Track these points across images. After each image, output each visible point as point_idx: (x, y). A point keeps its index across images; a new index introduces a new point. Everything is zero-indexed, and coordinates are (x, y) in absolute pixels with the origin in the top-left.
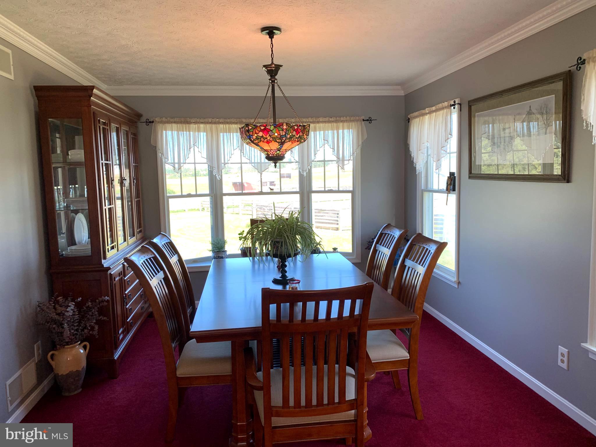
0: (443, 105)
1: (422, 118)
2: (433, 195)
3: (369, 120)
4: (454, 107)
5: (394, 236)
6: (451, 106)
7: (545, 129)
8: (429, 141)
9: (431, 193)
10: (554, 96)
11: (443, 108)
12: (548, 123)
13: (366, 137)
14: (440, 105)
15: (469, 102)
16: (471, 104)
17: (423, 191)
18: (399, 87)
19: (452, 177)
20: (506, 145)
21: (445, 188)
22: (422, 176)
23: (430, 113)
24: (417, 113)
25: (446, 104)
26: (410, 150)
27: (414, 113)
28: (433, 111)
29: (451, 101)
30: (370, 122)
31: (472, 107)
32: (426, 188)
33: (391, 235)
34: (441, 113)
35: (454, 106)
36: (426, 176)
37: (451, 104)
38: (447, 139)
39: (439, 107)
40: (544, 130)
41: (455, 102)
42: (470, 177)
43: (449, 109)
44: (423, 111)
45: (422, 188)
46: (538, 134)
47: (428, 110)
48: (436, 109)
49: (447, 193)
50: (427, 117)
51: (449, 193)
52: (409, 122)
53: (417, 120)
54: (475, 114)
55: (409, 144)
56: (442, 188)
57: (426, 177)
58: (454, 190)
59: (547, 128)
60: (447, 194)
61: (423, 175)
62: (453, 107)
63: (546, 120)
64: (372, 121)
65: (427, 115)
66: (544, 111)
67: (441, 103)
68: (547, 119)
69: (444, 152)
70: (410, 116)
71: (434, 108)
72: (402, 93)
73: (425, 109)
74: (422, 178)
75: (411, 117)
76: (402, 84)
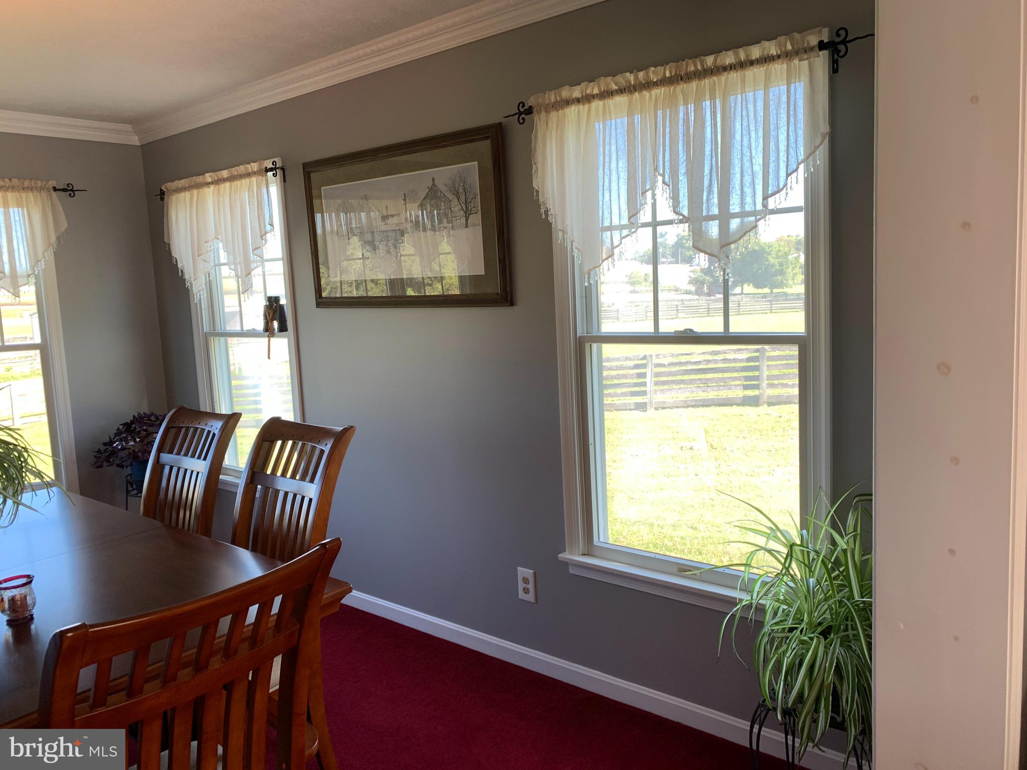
0: (246, 169)
1: (198, 193)
2: (226, 342)
3: (69, 190)
4: (274, 174)
5: (209, 432)
6: (267, 170)
7: (464, 218)
8: (220, 237)
9: (222, 339)
10: (476, 162)
11: (248, 175)
12: (470, 208)
13: (64, 225)
14: (242, 169)
15: (305, 166)
16: (309, 169)
17: (206, 337)
18: (129, 127)
19: (275, 306)
20: (391, 244)
21: (260, 325)
22: (203, 307)
23: (217, 182)
24: (183, 181)
25: (255, 166)
26: (173, 255)
27: (174, 183)
28: (224, 180)
29: (266, 161)
30: (70, 194)
31: (313, 175)
32: (212, 329)
33: (203, 430)
34: (244, 183)
35: (274, 172)
36: (210, 306)
37: (266, 167)
38: (263, 235)
39: (237, 171)
40: (463, 220)
41: (274, 163)
42: (318, 305)
43: (263, 176)
44: (199, 179)
45: (205, 331)
46: (452, 226)
47: (210, 177)
48: (230, 175)
49: (268, 336)
50: (210, 191)
51: (272, 337)
52: (162, 199)
53: (186, 195)
54: (321, 189)
55: (169, 245)
56: (250, 328)
57: (210, 308)
58: (283, 328)
59: (468, 217)
60: (267, 339)
61: (204, 304)
62: (272, 172)
63: (466, 204)
64: (75, 192)
65: (210, 187)
66: (460, 187)
67: (243, 165)
68: (466, 202)
69: (259, 258)
70: (166, 187)
71: (225, 174)
72: (135, 140)
73: (204, 174)
74: (203, 311)
75: (168, 190)
76: (136, 121)
